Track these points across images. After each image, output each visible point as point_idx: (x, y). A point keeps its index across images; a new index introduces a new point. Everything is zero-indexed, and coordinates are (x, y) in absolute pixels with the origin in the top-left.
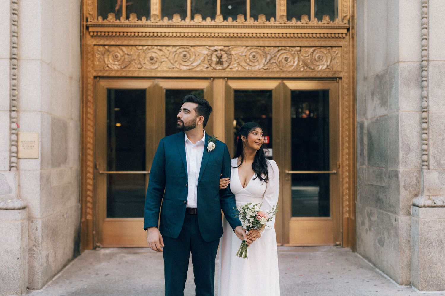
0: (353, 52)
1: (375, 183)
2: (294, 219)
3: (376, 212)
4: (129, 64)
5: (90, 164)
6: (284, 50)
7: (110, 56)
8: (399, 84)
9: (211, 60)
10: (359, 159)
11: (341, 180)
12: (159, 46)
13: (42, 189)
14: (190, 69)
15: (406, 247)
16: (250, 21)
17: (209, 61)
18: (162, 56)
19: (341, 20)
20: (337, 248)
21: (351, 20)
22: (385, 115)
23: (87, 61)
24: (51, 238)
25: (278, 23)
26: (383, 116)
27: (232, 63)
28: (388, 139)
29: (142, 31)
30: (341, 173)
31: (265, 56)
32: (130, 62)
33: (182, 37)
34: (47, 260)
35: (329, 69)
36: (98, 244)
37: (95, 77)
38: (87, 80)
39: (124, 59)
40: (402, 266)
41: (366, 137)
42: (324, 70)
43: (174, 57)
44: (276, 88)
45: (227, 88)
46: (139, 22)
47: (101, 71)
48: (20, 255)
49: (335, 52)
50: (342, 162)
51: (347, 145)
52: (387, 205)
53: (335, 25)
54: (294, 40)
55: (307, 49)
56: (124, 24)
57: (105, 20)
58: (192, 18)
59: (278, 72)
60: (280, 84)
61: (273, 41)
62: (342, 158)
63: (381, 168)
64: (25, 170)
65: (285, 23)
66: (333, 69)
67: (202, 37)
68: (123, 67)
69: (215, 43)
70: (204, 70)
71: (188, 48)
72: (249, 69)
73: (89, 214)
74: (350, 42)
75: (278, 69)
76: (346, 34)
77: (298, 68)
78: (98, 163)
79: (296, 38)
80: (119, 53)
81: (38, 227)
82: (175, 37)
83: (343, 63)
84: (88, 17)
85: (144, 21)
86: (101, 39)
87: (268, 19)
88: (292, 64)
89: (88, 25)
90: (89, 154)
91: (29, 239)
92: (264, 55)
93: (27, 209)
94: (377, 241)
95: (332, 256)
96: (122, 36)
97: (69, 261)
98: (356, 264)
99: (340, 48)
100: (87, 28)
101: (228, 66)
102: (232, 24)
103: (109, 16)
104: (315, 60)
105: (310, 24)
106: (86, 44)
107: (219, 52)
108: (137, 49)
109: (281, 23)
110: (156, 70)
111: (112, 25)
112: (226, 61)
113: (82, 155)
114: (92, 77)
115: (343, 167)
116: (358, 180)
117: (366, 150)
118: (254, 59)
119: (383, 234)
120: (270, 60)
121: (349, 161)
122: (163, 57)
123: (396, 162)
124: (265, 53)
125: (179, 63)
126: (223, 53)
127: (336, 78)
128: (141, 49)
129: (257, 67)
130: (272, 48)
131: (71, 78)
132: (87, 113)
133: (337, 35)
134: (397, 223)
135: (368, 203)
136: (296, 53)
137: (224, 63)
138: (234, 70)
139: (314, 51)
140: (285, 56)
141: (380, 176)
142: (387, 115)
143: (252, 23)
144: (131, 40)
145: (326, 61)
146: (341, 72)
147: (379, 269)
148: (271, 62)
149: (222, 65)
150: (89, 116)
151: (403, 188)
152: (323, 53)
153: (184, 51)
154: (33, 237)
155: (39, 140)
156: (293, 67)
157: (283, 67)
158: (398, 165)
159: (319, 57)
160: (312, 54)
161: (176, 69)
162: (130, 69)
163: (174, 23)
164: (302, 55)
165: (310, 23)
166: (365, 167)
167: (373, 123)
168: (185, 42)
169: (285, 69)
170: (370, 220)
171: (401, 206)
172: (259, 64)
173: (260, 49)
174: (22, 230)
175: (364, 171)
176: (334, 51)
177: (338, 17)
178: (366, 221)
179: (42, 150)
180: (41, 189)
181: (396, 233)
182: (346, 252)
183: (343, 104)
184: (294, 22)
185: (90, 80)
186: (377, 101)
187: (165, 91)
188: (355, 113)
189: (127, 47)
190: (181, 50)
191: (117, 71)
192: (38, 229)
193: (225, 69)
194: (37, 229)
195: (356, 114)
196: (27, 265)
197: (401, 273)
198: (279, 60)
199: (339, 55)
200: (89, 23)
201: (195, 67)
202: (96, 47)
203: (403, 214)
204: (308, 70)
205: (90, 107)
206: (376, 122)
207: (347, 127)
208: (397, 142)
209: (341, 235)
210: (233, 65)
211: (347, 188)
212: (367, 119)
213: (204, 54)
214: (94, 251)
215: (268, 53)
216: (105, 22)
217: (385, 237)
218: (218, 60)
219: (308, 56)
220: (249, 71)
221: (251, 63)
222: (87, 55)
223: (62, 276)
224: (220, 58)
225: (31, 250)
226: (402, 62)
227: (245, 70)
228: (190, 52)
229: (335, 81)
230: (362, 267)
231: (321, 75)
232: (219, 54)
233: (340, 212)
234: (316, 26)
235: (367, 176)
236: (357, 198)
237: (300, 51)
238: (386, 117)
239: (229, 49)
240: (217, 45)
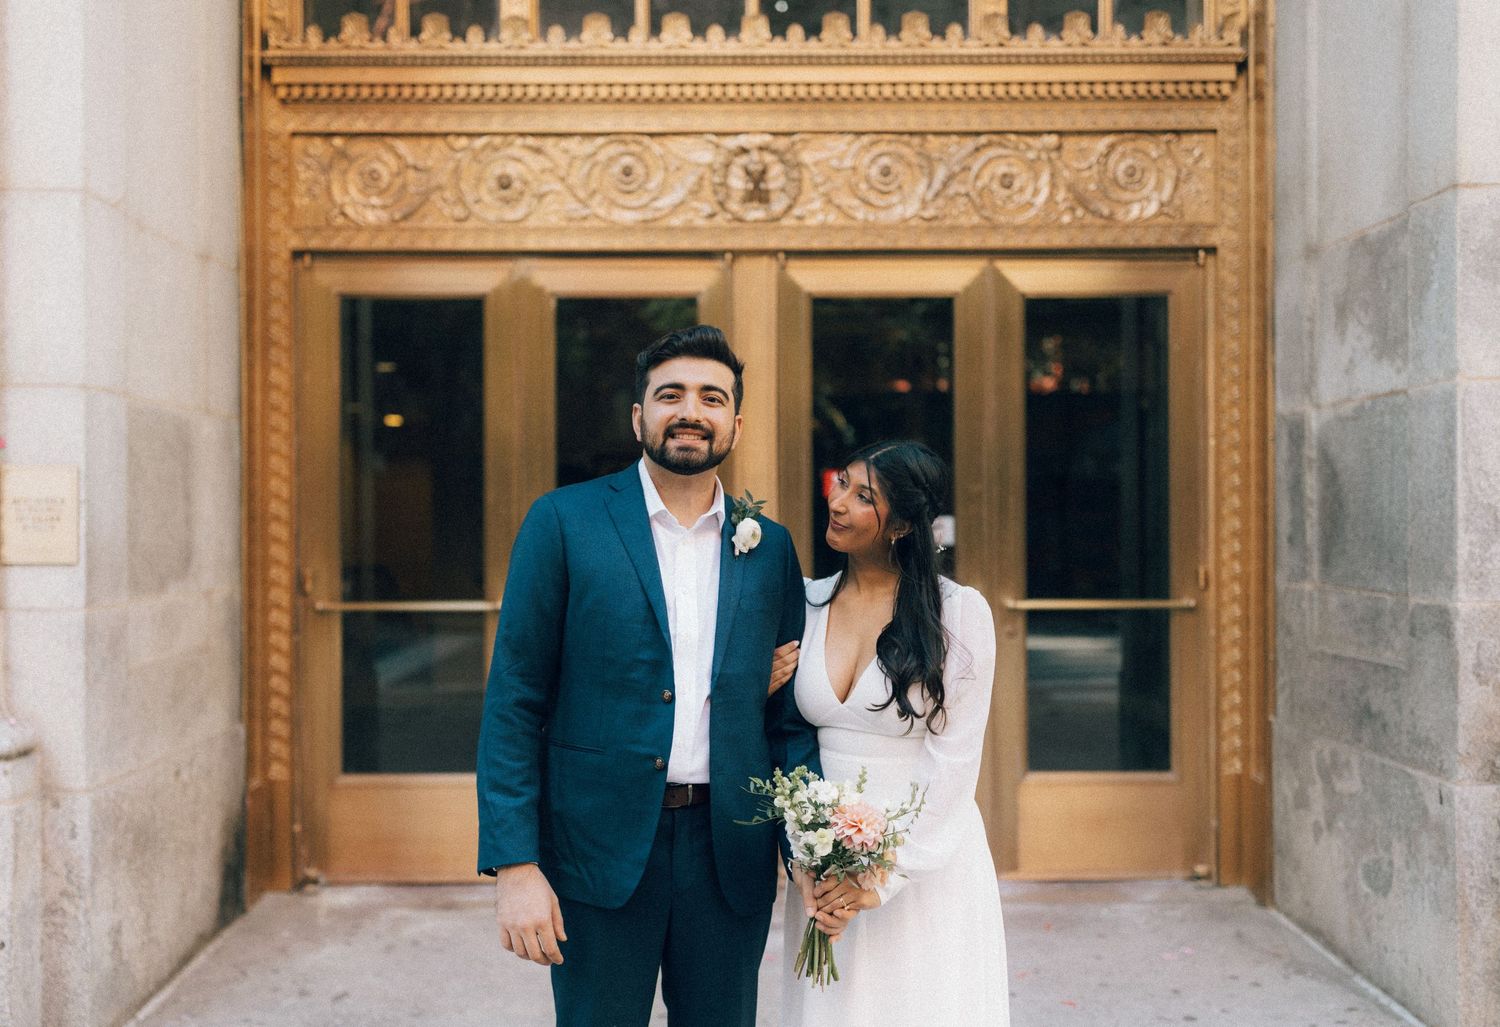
0: (1261, 150)
1: (1351, 652)
2: (1036, 778)
3: (1355, 760)
4: (422, 204)
5: (280, 575)
6: (1000, 145)
7: (352, 176)
8: (1458, 271)
9: (724, 184)
10: (1286, 557)
11: (1213, 632)
12: (533, 135)
13: (91, 681)
14: (645, 221)
15: (1481, 903)
16: (872, 39)
17: (719, 189)
18: (543, 171)
19: (1212, 31)
20: (1201, 888)
21: (1252, 31)
22: (1393, 393)
23: (266, 196)
24: (130, 861)
25: (977, 43)
26: (1386, 395)
27: (802, 198)
28: (1410, 484)
29: (468, 80)
30: (1211, 605)
31: (926, 171)
32: (425, 197)
33: (619, 101)
34: (116, 944)
35: (1167, 214)
36: (312, 872)
37: (297, 255)
38: (266, 264)
39: (404, 187)
40: (1469, 975)
41: (1314, 471)
42: (1148, 222)
43: (589, 175)
44: (968, 290)
45: (787, 290)
46: (459, 48)
47: (317, 230)
48: (12, 932)
49: (1190, 151)
50: (1219, 563)
51: (1235, 501)
52: (1404, 737)
53: (1191, 50)
54: (1038, 107)
55: (1085, 142)
56: (403, 53)
57: (332, 41)
58: (655, 29)
59: (974, 228)
60: (983, 274)
61: (958, 112)
62: (1218, 551)
63: (1375, 595)
64: (29, 610)
65: (1001, 45)
66: (1182, 216)
67: (690, 100)
68: (397, 216)
69: (740, 122)
70: (700, 222)
71: (639, 143)
72: (866, 220)
73: (278, 759)
74: (1246, 113)
75: (976, 219)
76: (1233, 84)
77: (1051, 213)
78: (308, 572)
79: (1042, 99)
80: (385, 164)
81: (78, 823)
82: (590, 101)
83: (1220, 192)
84: (267, 31)
85: (474, 41)
86: (318, 113)
87: (938, 30)
88: (1029, 197)
89: (267, 62)
90: (277, 540)
91: (45, 869)
92: (921, 167)
93: (36, 757)
94: (1360, 871)
95: (1183, 920)
96: (393, 101)
97: (203, 940)
98: (1278, 956)
99: (1210, 138)
100: (267, 70)
101: (790, 207)
102: (804, 52)
103: (345, 26)
104: (1115, 181)
105: (1099, 46)
106: (263, 132)
107: (755, 155)
108: (452, 149)
109: (987, 45)
110: (521, 225)
111: (358, 58)
112: (783, 190)
113: (251, 541)
114: (285, 255)
115: (1219, 585)
116: (1281, 634)
117: (1312, 526)
118: (888, 179)
119: (1388, 848)
120: (945, 185)
121: (1245, 563)
122: (547, 177)
123: (1442, 572)
124: (929, 159)
125: (605, 198)
126: (768, 158)
127: (1195, 250)
128: (463, 149)
129: (897, 213)
130: (955, 138)
131: (205, 258)
132: (267, 386)
133: (1198, 89)
134: (1446, 807)
135: (1323, 723)
136: (1044, 156)
137: (773, 197)
138: (811, 222)
139: (1112, 147)
140: (1002, 168)
141: (1371, 623)
142: (1405, 392)
143: (877, 45)
144: (427, 114)
145: (1159, 187)
146: (1212, 227)
147: (1369, 978)
148: (951, 191)
149: (765, 206)
150: (275, 397)
151: (1472, 677)
152: (1147, 154)
153: (623, 154)
154: (58, 865)
155: (79, 495)
156: (1032, 212)
157: (995, 212)
158: (1451, 587)
159: (1131, 172)
160: (1102, 160)
161: (596, 223)
162: (427, 223)
163: (589, 47)
164: (1067, 166)
165: (1097, 42)
166: (1308, 587)
167: (1341, 420)
168: (629, 121)
169: (1002, 219)
170: (1330, 790)
171: (1462, 745)
172: (903, 201)
173: (908, 144)
174: (16, 837)
175: (1305, 605)
176: (1187, 150)
177: (1200, 20)
178: (1316, 792)
179: (90, 533)
180: (87, 679)
181: (1442, 849)
182: (1237, 903)
183: (1220, 348)
184: (1036, 40)
185: (280, 266)
186: (1359, 337)
187: (552, 304)
188: (1270, 379)
189: (413, 142)
190: (613, 149)
191: (378, 229)
192: (76, 830)
193: (777, 219)
194: (73, 830)
195: (1274, 387)
196: (39, 966)
197: (1464, 1006)
198: (980, 184)
199: (1207, 163)
200: (270, 53)
201: (663, 213)
202: (299, 142)
203: (1470, 777)
204: (1089, 219)
205: (278, 365)
206: (1355, 419)
207: (1236, 435)
208: (1448, 494)
209: (1212, 838)
210: (806, 203)
211: (1234, 666)
212: (1318, 407)
213: (699, 165)
214: (296, 896)
215: (941, 159)
216: (333, 48)
217: (1396, 861)
218: (751, 186)
219: (1090, 168)
220: (867, 227)
221: (873, 197)
222: (265, 171)
223: (174, 1000)
224: (757, 178)
225: (54, 912)
226: (1467, 186)
227: (849, 223)
228: (647, 156)
229: (1193, 263)
230: (1301, 970)
231: (1137, 240)
232: (756, 163)
233: (1207, 755)
234: (1122, 56)
235: (1317, 623)
236: (1275, 702)
237: (1059, 148)
238: (1400, 399)
239: (793, 144)
240: (746, 129)
